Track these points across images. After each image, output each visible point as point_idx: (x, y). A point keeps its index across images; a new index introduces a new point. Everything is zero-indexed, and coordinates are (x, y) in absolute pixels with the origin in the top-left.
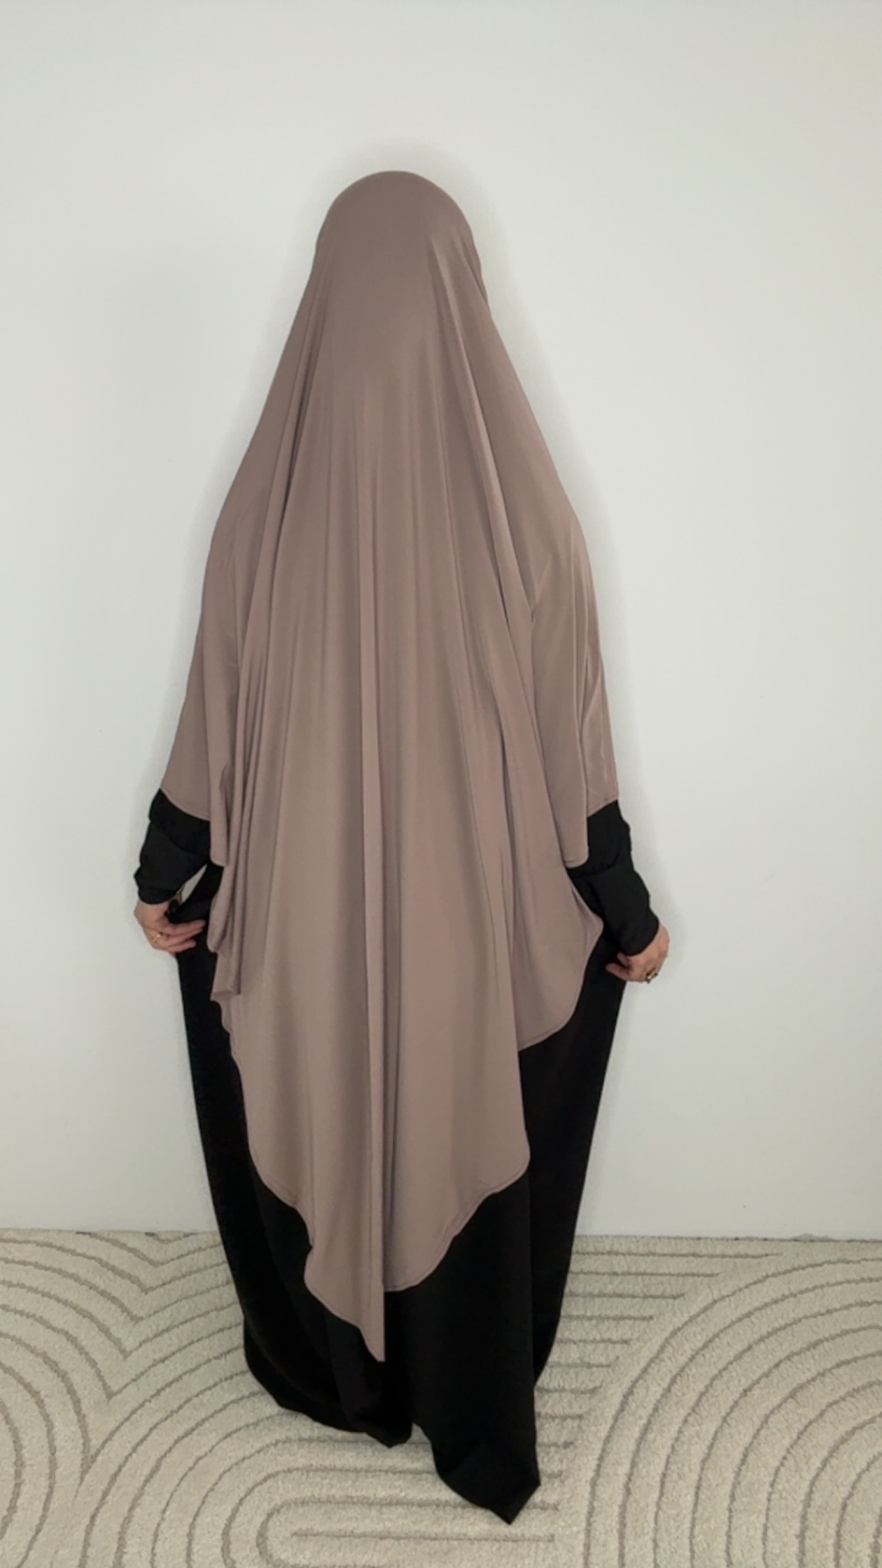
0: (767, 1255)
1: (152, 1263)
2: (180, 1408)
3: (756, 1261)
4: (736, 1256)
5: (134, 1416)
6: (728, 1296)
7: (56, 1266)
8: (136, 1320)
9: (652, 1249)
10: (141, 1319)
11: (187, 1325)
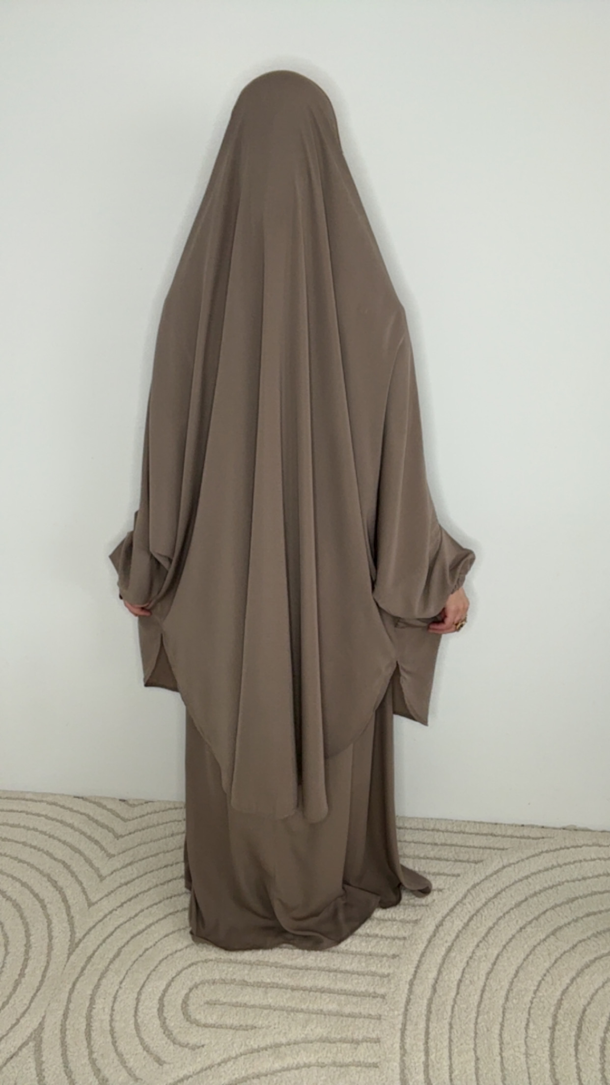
0: (543, 838)
1: (124, 820)
2: (136, 915)
3: (535, 841)
4: (521, 837)
5: (106, 919)
6: (514, 864)
7: (59, 818)
8: (111, 856)
9: (462, 828)
10: (114, 856)
11: (144, 861)
